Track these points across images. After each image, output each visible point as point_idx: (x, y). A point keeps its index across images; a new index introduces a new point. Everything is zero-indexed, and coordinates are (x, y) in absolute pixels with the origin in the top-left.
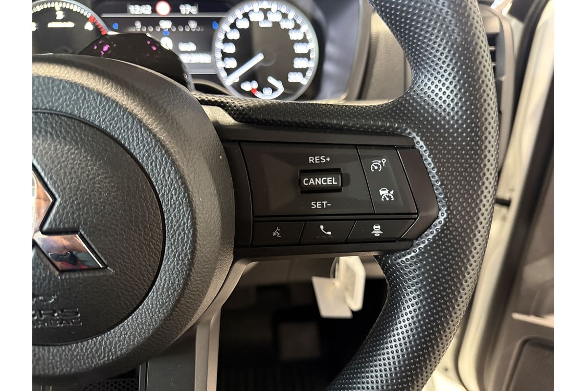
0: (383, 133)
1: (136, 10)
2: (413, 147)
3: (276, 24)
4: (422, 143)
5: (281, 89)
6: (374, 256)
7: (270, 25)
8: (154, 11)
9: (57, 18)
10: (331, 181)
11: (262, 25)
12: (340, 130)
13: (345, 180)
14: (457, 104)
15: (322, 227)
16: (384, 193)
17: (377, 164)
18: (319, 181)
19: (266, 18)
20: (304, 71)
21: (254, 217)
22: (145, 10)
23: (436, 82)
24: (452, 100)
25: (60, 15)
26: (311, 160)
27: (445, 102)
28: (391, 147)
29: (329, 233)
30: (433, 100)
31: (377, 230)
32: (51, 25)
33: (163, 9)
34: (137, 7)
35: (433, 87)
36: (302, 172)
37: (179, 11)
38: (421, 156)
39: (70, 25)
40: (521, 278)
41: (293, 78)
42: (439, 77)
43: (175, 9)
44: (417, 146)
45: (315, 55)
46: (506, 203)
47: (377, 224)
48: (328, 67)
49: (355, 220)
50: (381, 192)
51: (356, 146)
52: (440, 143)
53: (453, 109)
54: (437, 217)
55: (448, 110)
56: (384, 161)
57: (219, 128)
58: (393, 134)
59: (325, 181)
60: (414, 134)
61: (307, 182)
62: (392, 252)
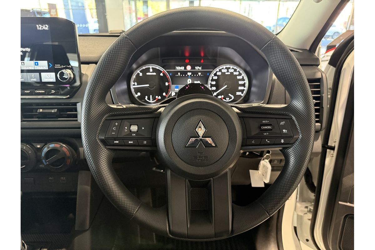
0: (283, 115)
1: (179, 68)
2: (292, 119)
3: (232, 73)
4: (294, 118)
5: (233, 98)
6: (280, 150)
7: (229, 73)
8: (185, 68)
9: (150, 71)
10: (269, 127)
11: (226, 73)
12: (271, 114)
13: (273, 127)
14: (303, 107)
15: (267, 140)
16: (284, 131)
17: (282, 123)
18: (266, 127)
19: (228, 71)
20: (242, 91)
21: (247, 137)
22: (182, 68)
23: (297, 102)
24: (301, 106)
25: (151, 70)
26: (263, 122)
27: (299, 106)
28: (286, 119)
29: (269, 142)
30: (297, 106)
31: (282, 141)
32: (148, 74)
33: (189, 68)
34: (179, 67)
35: (297, 103)
36: (261, 125)
37: (195, 69)
38: (294, 121)
39: (155, 74)
40: (342, 184)
41: (238, 93)
42: (298, 100)
43: (193, 68)
44: (293, 118)
45: (247, 85)
46: (333, 148)
47: (282, 139)
48: (253, 89)
49: (276, 138)
50: (283, 131)
51: (276, 118)
52: (299, 118)
53: (302, 109)
54: (299, 137)
55: (301, 109)
56: (284, 122)
57: (237, 113)
58: (286, 115)
59: (268, 127)
60: (292, 115)
61: (263, 128)
62: (286, 148)
